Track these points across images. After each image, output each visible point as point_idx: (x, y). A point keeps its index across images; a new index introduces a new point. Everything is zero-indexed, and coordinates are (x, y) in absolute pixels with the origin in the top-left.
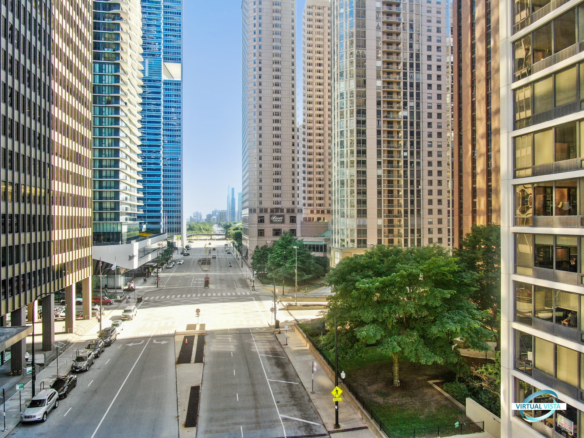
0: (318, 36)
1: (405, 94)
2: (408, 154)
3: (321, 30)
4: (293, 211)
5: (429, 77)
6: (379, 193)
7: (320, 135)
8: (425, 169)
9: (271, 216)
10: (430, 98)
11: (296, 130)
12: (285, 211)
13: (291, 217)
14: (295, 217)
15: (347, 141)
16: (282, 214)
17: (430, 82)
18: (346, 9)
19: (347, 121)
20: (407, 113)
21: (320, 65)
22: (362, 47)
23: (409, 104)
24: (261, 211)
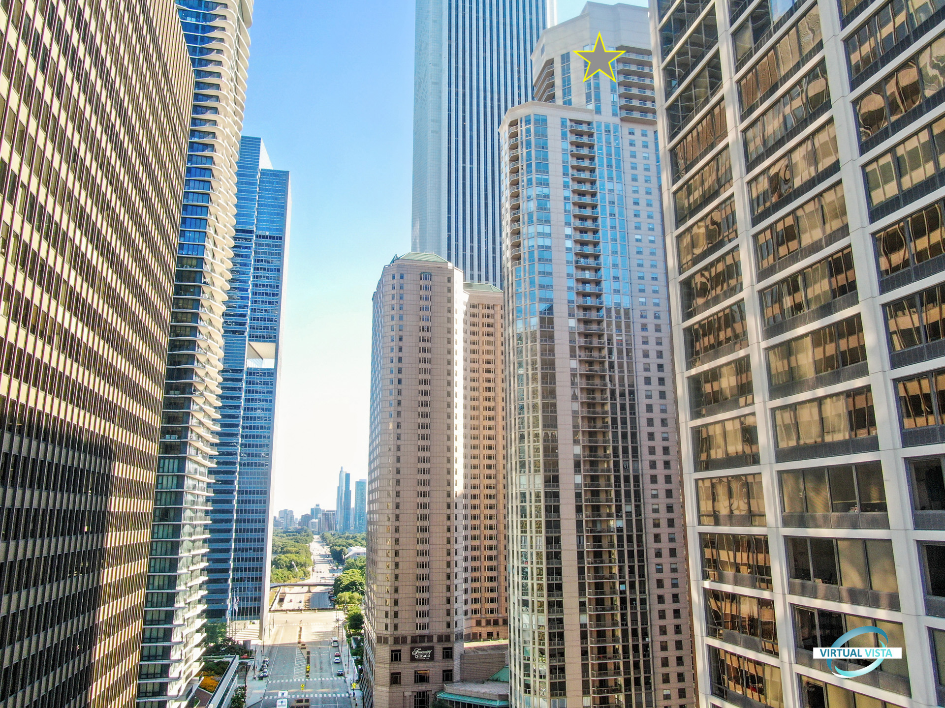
0: (487, 348)
1: (618, 493)
2: (626, 587)
3: (491, 339)
4: (448, 638)
5: (653, 465)
6: (584, 653)
7: (490, 497)
8: (655, 608)
9: (412, 649)
10: (655, 496)
11: (453, 505)
12: (435, 639)
13: (444, 649)
14: (451, 648)
15: (532, 568)
16: (430, 644)
17: (653, 472)
18: (527, 370)
19: (531, 537)
20: (622, 523)
21: (489, 389)
22: (552, 427)
23: (626, 508)
24: (396, 641)
